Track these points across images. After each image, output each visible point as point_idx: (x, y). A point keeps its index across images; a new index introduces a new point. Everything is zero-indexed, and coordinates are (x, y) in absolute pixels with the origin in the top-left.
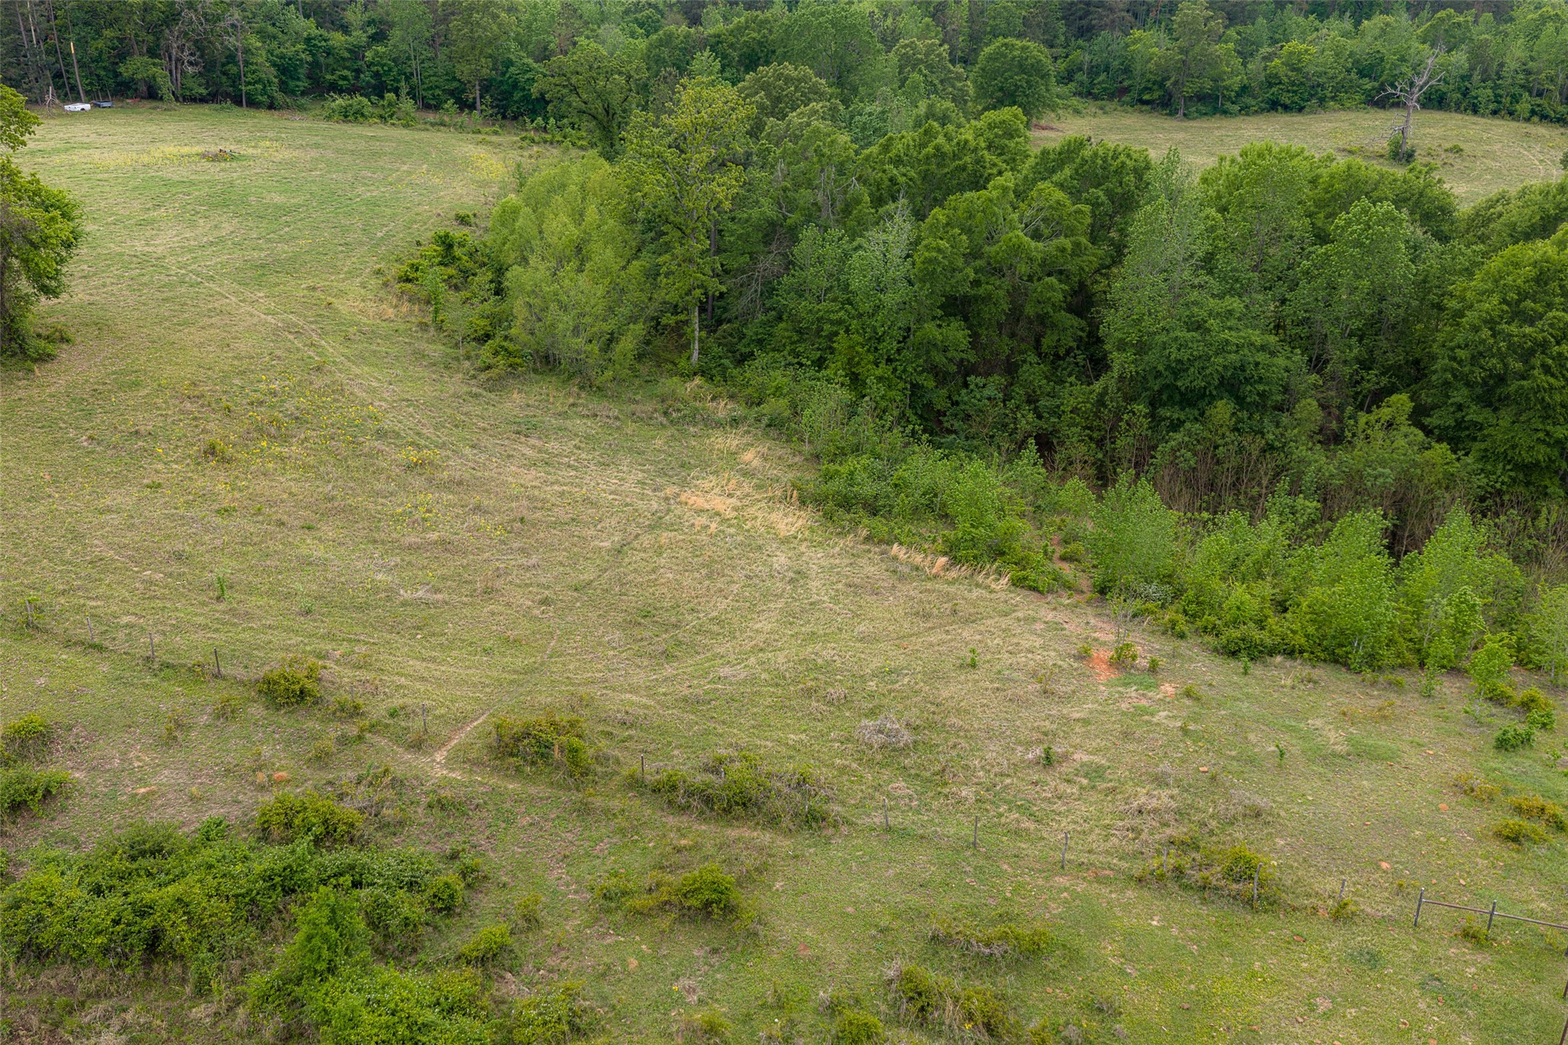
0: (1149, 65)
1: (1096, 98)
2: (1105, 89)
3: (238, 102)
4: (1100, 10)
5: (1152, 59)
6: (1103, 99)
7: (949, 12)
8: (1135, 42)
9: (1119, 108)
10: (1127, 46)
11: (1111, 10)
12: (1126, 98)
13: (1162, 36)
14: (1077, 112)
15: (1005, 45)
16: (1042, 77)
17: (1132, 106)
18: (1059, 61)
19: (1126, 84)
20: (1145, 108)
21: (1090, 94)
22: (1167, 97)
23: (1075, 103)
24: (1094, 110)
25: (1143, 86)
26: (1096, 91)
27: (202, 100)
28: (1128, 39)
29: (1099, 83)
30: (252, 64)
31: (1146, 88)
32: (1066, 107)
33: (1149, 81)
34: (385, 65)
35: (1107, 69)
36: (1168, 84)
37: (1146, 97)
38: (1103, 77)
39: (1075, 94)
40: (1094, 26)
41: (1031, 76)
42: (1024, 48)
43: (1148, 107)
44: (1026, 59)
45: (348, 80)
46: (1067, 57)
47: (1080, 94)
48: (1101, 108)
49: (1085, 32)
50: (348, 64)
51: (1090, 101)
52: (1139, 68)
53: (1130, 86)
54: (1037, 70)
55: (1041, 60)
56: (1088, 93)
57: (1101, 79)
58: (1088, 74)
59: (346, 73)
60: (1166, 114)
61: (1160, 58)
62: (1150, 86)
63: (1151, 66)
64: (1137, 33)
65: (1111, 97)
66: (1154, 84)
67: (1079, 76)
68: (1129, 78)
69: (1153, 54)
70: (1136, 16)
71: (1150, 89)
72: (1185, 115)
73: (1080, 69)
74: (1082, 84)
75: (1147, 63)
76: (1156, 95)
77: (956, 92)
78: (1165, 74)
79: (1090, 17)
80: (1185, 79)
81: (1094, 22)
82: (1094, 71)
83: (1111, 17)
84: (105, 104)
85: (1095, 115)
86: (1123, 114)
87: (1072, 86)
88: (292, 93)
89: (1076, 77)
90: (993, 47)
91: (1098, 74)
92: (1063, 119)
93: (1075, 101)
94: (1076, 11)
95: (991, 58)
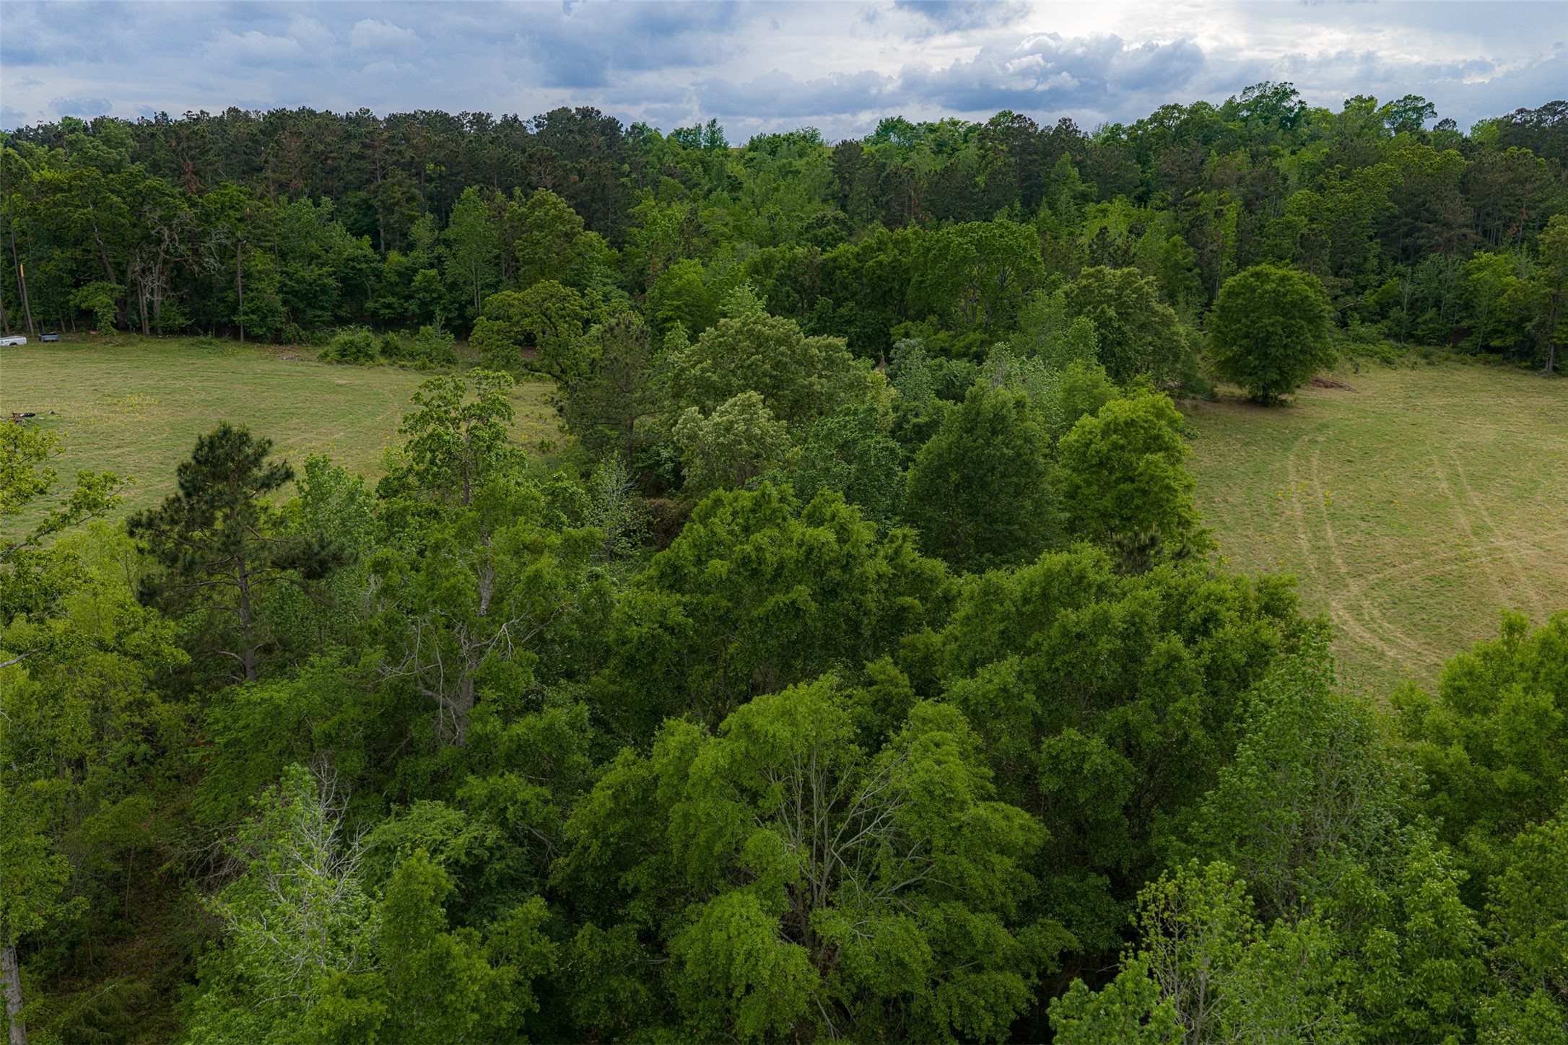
0: (1501, 300)
1: (1420, 341)
2: (1433, 331)
3: (236, 336)
4: (1431, 226)
5: (1504, 291)
6: (1429, 344)
7: (1208, 229)
8: (1480, 268)
9: (1453, 356)
10: (1468, 273)
11: (1447, 225)
12: (1464, 344)
13: (1524, 260)
14: (1387, 362)
15: (1257, 275)
16: (1311, 321)
17: (1475, 355)
18: (1367, 292)
19: (1465, 324)
20: (1492, 357)
21: (1412, 336)
22: (1528, 344)
23: (1386, 348)
24: (1413, 358)
25: (1490, 327)
26: (1419, 332)
27: (183, 331)
28: (1471, 265)
29: (1425, 322)
30: (252, 290)
31: (1495, 331)
32: (1371, 355)
33: (1500, 321)
34: (434, 291)
35: (1437, 304)
36: (1529, 326)
37: (1496, 343)
38: (1431, 313)
39: (1387, 336)
40: (1422, 246)
41: (1293, 318)
42: (1283, 279)
43: (1497, 357)
44: (1285, 295)
45: (394, 309)
46: (1379, 286)
47: (1397, 337)
48: (1426, 357)
49: (1411, 255)
50: (397, 289)
51: (1411, 346)
52: (1485, 303)
53: (1469, 328)
54: (1305, 311)
55: (1307, 297)
56: (1408, 336)
57: (1427, 316)
58: (1409, 309)
59: (390, 299)
60: (1526, 368)
61: (1516, 291)
62: (1501, 327)
63: (1503, 300)
64: (1484, 257)
65: (1442, 341)
66: (1507, 325)
67: (1394, 312)
68: (1471, 316)
69: (1507, 285)
70: (1486, 233)
71: (1502, 332)
72: (1555, 369)
73: (1398, 303)
74: (1399, 323)
75: (1498, 295)
76: (1510, 341)
77: (1159, 342)
78: (1525, 313)
79: (1416, 235)
80: (1557, 320)
81: (1420, 242)
82: (1416, 306)
83: (1445, 235)
84: (48, 338)
85: (1414, 367)
86: (1459, 366)
87: (1383, 326)
88: (307, 325)
89: (1391, 313)
90: (1237, 277)
91: (1423, 310)
92: (1362, 372)
93: (1386, 346)
94: (1399, 226)
95: (1231, 294)
